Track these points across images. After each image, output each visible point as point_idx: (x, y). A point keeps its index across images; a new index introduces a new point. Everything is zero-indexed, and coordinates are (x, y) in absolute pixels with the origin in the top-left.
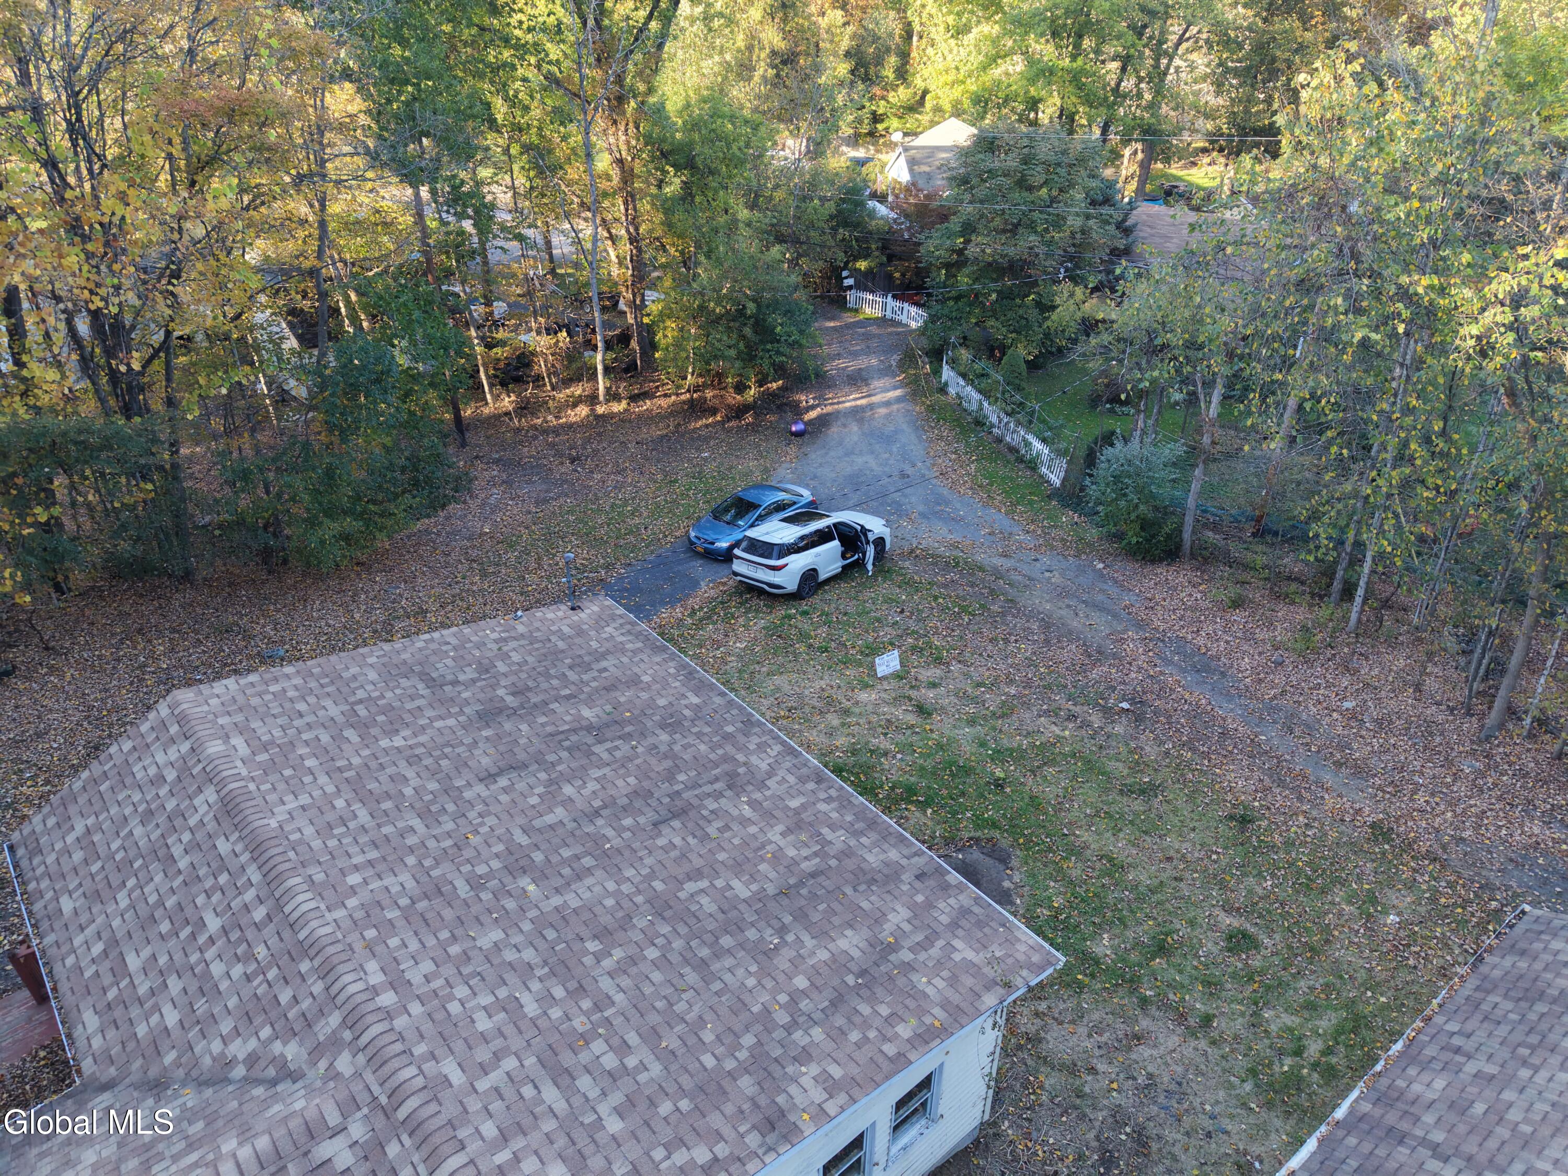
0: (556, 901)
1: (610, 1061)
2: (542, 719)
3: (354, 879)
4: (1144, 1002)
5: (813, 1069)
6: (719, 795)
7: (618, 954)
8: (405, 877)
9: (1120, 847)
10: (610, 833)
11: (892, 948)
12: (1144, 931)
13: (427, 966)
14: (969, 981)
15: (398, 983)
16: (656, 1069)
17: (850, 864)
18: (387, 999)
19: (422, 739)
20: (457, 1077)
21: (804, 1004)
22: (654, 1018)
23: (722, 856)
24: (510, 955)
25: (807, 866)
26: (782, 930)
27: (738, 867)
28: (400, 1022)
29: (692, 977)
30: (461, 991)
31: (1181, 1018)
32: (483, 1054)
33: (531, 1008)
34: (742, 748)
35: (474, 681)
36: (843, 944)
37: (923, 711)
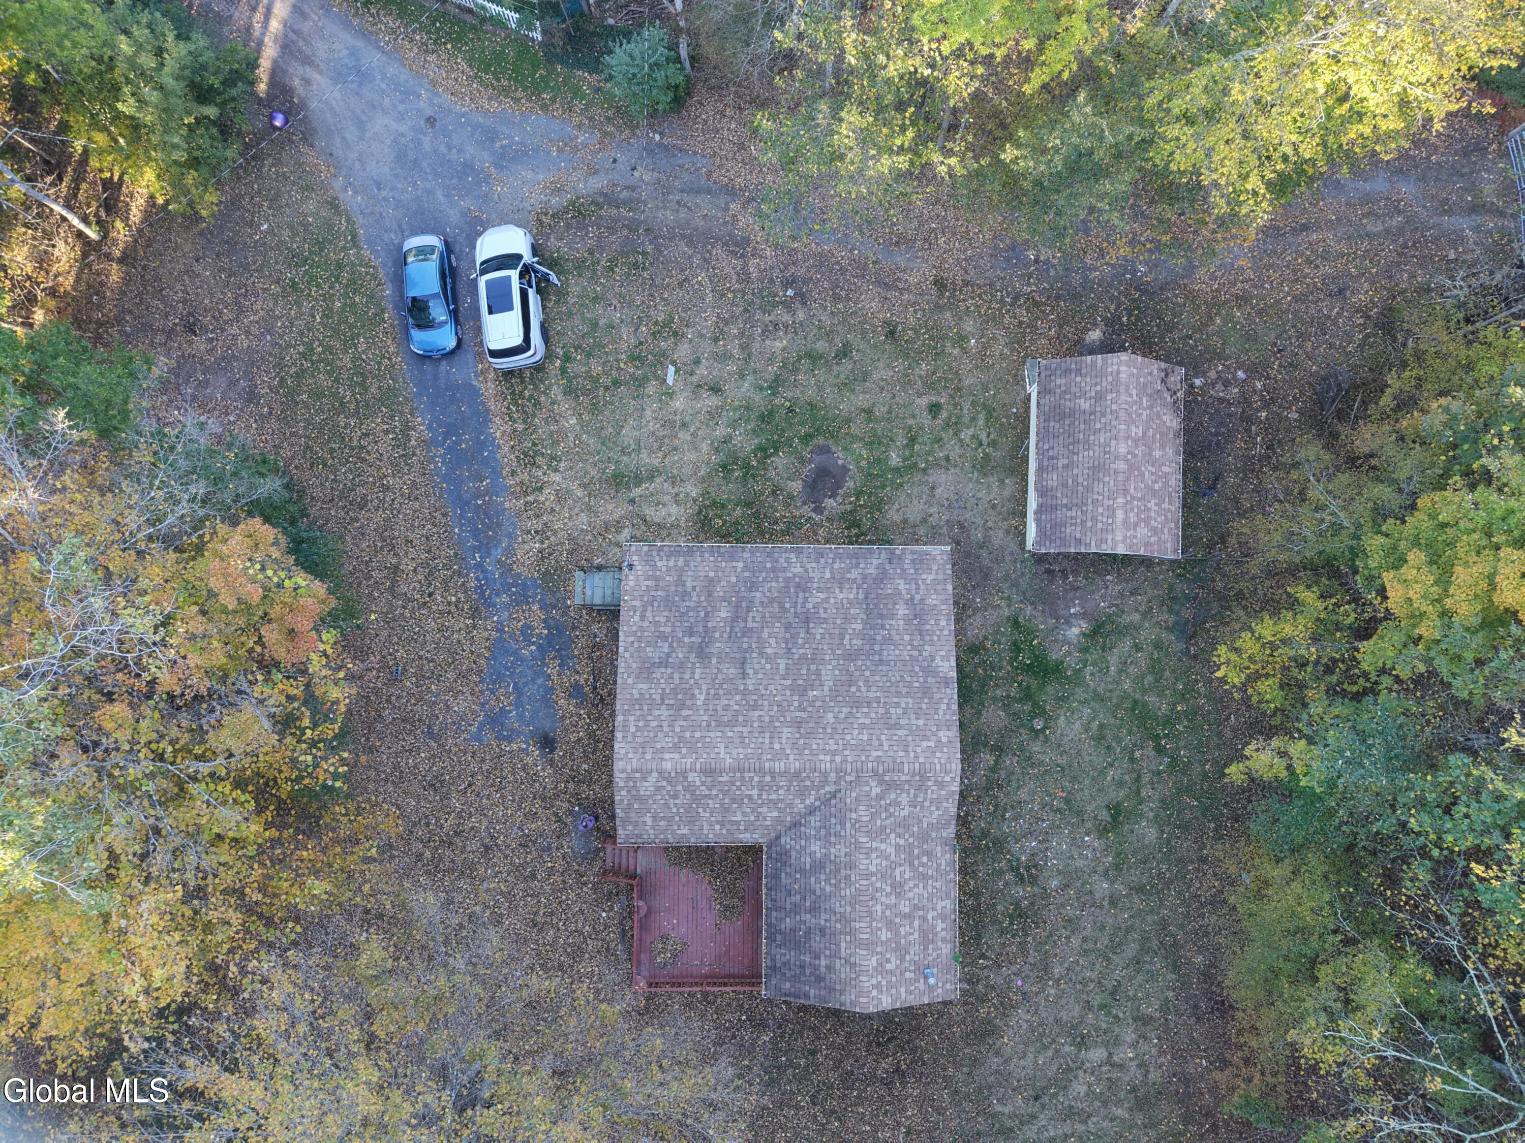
0: (826, 688)
1: (899, 711)
2: (717, 635)
3: (777, 746)
4: (924, 470)
5: (938, 660)
6: (806, 600)
7: (861, 683)
8: (786, 730)
9: (862, 401)
10: (802, 651)
11: (912, 599)
12: (901, 440)
13: (832, 742)
14: (939, 587)
15: (834, 753)
16: (910, 700)
17: (869, 581)
18: (838, 759)
19: (704, 687)
20: (880, 753)
21: (915, 643)
22: (893, 689)
23: (838, 621)
24: (842, 716)
25: (861, 596)
26: (883, 627)
27: (847, 619)
28: (850, 759)
29: (884, 668)
30: (848, 737)
31: (939, 466)
32: (876, 743)
33: (868, 721)
34: (784, 570)
35: (671, 646)
36: (901, 612)
37: (716, 390)
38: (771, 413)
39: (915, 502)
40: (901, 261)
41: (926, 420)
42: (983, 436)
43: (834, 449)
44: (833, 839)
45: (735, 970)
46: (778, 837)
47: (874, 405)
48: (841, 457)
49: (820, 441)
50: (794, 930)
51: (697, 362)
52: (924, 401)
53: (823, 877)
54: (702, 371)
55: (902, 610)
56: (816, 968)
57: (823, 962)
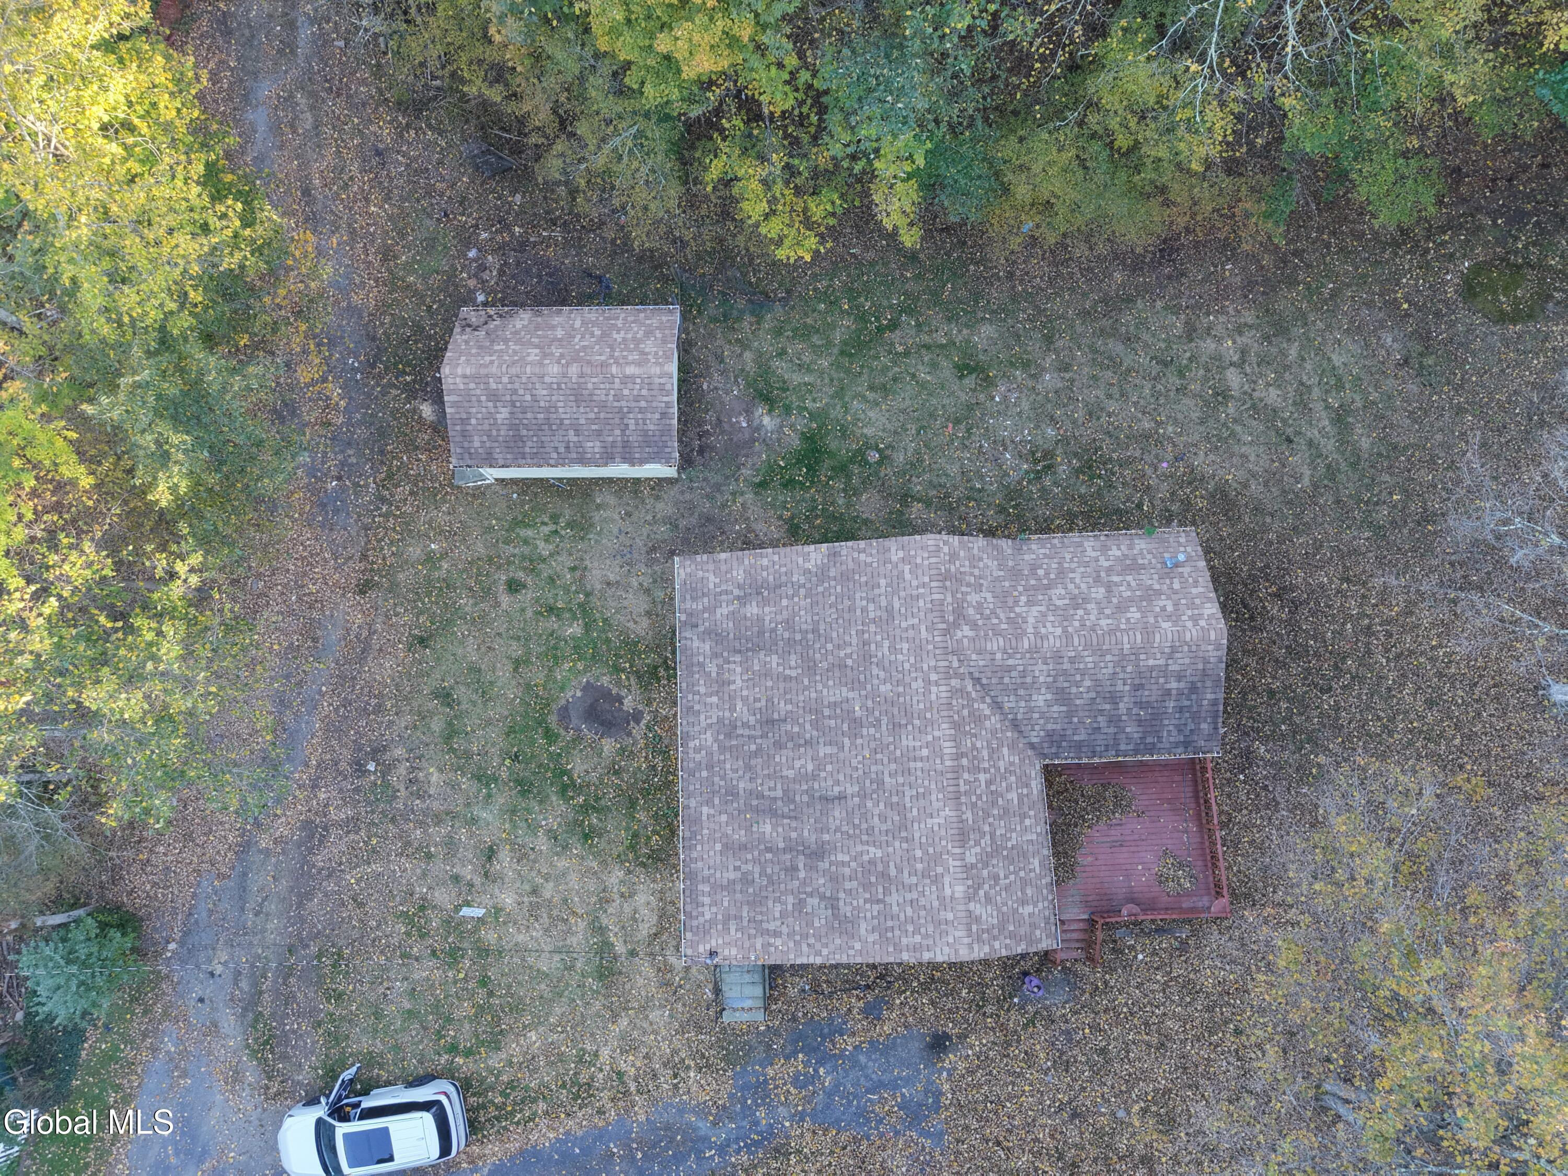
0: (851, 695)
1: (871, 607)
2: (794, 835)
3: (925, 752)
4: (587, 595)
5: (808, 566)
6: (745, 725)
7: (842, 654)
8: (904, 742)
9: (504, 672)
10: (808, 726)
11: (738, 598)
12: (552, 623)
13: (914, 685)
14: (724, 568)
15: (927, 682)
16: (858, 596)
17: (719, 649)
18: (934, 677)
19: (859, 848)
20: (923, 628)
21: (790, 592)
22: (846, 616)
23: (770, 684)
24: (882, 674)
25: (738, 658)
26: (773, 631)
27: (767, 675)
28: (933, 663)
29: (822, 627)
30: (907, 666)
31: (583, 577)
32: (911, 633)
33: (886, 644)
34: (710, 754)
36: (755, 610)
37: (491, 854)
38: (519, 782)
39: (626, 603)
40: (335, 635)
41: (526, 596)
42: (546, 530)
43: (563, 702)
44: (1029, 680)
45: (1188, 791)
46: (1032, 746)
47: (509, 658)
48: (573, 693)
49: (553, 720)
50: (1140, 722)
51: (456, 878)
52: (505, 599)
53: (1074, 690)
54: (467, 872)
55: (752, 609)
56: (1180, 693)
57: (1174, 685)
